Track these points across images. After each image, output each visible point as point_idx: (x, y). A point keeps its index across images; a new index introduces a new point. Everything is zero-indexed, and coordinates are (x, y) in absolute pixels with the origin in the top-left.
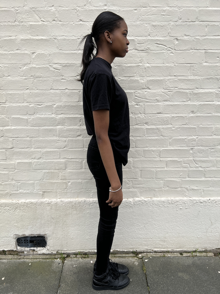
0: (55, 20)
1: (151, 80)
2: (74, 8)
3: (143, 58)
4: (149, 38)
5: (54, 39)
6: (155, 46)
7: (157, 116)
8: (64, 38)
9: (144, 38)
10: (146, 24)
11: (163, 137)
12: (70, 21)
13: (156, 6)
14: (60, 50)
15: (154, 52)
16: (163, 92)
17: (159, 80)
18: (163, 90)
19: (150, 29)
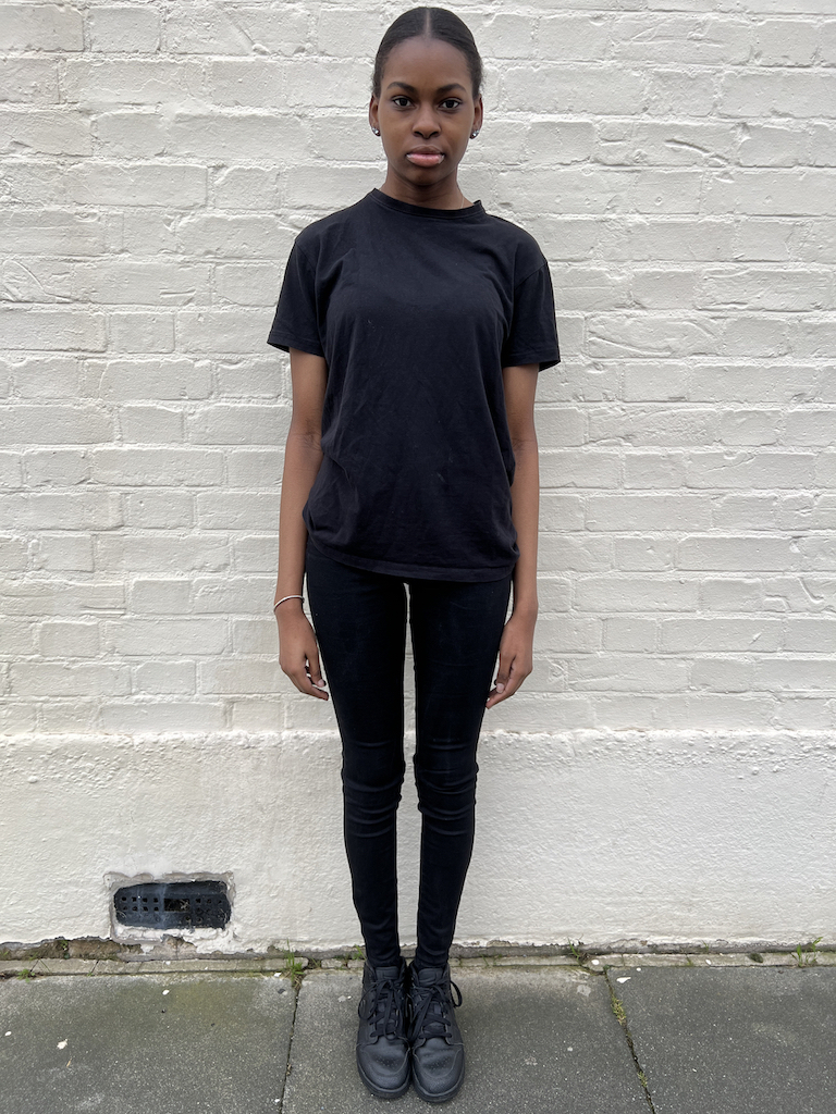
0: (303, 50)
1: (647, 273)
2: (375, 6)
3: (621, 194)
4: (646, 119)
5: (297, 118)
6: (667, 148)
7: (669, 408)
8: (334, 116)
9: (626, 121)
10: (635, 69)
11: (690, 490)
12: (360, 54)
13: (672, 8)
14: (319, 157)
15: (661, 170)
16: (691, 321)
17: (677, 275)
18: (693, 314)
19: (647, 89)
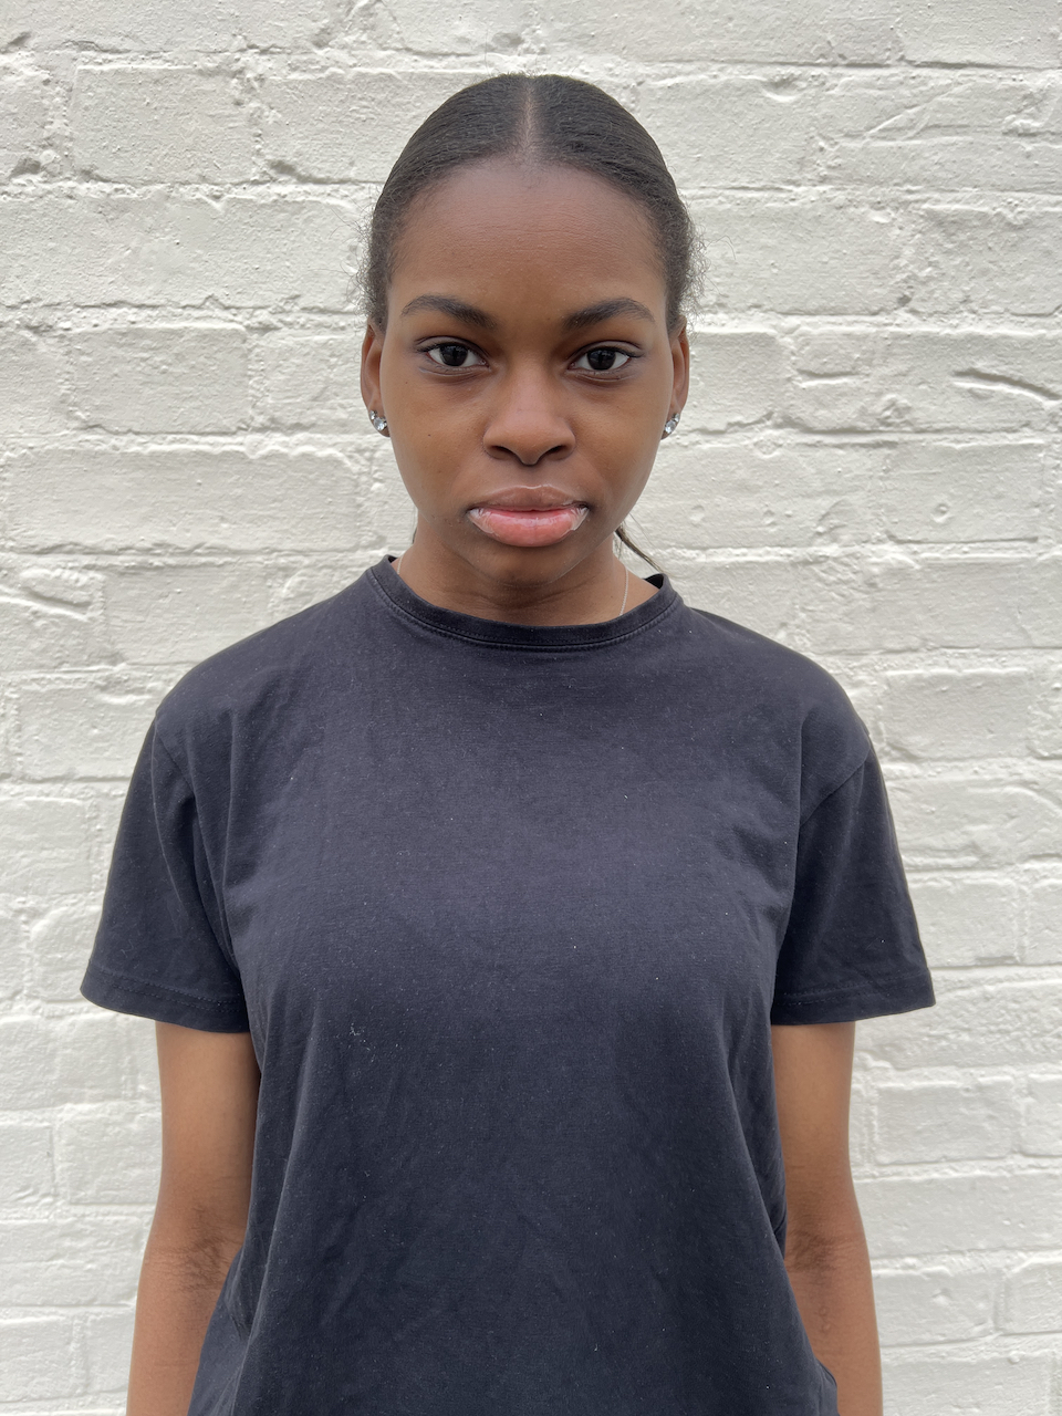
0: (35, 168)
1: (918, 678)
2: (218, 59)
3: (852, 498)
4: (905, 323)
5: (27, 334)
6: (960, 391)
7: (976, 982)
8: (123, 327)
9: (857, 329)
10: (878, 206)
11: (1032, 1161)
12: (183, 175)
13: (964, 59)
14: (89, 427)
15: (944, 442)
16: (1025, 784)
17: (990, 681)
18: (1027, 769)
19: (908, 252)
